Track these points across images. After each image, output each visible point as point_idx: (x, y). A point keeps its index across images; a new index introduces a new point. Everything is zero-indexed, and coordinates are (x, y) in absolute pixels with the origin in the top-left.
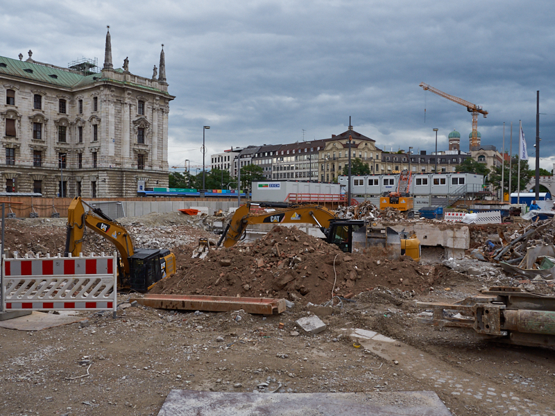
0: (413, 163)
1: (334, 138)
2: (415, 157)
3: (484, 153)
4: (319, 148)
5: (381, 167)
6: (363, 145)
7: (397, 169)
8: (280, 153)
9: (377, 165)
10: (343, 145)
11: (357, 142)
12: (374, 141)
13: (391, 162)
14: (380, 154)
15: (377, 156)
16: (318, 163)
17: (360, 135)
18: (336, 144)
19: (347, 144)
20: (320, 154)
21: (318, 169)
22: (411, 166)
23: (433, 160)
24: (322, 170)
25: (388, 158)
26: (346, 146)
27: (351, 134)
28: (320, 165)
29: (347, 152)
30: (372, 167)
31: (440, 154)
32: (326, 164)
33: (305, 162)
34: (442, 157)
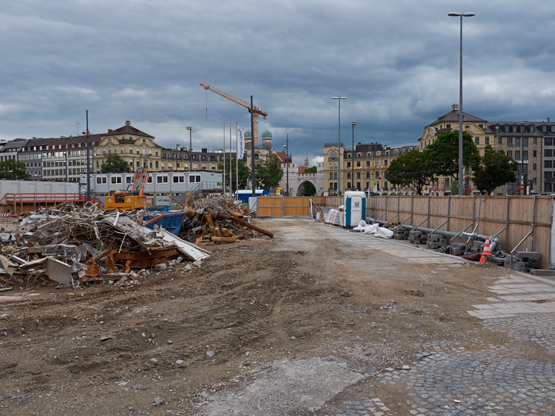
0: (194, 160)
1: (111, 133)
2: (196, 154)
3: (258, 152)
4: (93, 143)
5: (161, 164)
6: (141, 141)
7: (178, 166)
8: (50, 148)
9: (157, 162)
10: (119, 141)
11: (134, 138)
12: (153, 138)
13: (172, 159)
14: (159, 151)
15: (157, 153)
16: (93, 159)
17: (137, 131)
18: (112, 139)
19: (123, 139)
20: (95, 149)
21: (93, 165)
22: (192, 163)
23: (213, 157)
24: (98, 166)
25: (169, 155)
26: (122, 142)
27: (128, 129)
28: (95, 161)
29: (123, 149)
30: (151, 164)
31: (220, 152)
32: (102, 160)
33: (79, 158)
34: (221, 155)
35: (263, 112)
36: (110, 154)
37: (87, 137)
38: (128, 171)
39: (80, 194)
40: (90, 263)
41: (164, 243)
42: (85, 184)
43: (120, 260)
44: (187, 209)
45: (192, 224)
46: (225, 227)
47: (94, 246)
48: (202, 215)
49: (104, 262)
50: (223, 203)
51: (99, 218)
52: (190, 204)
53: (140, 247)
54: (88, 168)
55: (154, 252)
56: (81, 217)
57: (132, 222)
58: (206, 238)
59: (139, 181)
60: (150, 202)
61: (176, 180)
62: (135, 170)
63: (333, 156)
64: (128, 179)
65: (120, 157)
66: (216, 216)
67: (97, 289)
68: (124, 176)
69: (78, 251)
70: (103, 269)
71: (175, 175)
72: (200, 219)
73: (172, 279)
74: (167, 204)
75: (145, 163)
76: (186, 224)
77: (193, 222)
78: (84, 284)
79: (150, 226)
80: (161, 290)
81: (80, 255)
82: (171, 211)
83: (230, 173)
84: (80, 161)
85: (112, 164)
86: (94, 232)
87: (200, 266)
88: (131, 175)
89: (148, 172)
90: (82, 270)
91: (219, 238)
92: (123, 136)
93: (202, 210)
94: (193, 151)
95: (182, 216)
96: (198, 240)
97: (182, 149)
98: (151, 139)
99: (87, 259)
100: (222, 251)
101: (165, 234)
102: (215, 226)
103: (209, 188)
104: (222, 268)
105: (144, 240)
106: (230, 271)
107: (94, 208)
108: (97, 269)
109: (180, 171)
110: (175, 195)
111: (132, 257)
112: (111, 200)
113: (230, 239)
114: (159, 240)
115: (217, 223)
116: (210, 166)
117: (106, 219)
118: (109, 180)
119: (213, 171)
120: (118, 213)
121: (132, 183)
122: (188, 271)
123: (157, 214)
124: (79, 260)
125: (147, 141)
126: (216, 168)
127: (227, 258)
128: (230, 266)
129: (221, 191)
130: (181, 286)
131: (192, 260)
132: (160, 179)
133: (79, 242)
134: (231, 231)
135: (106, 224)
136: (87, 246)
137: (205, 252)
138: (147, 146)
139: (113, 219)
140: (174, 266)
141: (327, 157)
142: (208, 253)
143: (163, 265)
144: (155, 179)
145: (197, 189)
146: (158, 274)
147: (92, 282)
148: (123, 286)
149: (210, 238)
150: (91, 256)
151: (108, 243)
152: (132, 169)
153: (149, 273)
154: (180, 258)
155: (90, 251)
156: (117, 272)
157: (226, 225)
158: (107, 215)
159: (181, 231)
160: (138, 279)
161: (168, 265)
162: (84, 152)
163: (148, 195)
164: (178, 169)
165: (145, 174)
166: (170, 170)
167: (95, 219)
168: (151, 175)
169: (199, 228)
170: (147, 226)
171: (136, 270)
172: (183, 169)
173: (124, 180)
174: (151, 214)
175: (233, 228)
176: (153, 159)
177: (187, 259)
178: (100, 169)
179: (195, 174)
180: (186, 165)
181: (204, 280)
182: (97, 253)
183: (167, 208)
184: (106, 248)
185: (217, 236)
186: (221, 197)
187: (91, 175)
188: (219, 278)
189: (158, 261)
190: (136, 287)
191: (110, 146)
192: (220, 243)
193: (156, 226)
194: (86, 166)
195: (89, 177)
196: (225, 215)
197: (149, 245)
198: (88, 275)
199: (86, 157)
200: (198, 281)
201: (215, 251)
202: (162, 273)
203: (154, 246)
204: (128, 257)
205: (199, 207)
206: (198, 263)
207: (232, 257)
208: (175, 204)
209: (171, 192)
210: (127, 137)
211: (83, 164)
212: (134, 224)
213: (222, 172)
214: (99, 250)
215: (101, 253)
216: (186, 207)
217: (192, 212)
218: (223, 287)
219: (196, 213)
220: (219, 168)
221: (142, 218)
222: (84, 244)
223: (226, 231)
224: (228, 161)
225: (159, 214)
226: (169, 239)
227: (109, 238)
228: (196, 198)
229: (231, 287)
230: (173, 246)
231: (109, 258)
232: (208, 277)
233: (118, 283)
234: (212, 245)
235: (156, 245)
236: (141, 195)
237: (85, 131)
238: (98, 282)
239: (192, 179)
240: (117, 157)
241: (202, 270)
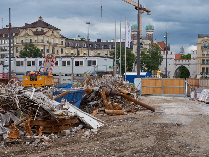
0: (91, 48)
1: (28, 26)
2: (93, 43)
3: (142, 42)
4: (14, 34)
5: (65, 51)
6: (50, 33)
7: (78, 52)
9: (62, 49)
10: (34, 32)
11: (45, 30)
12: (60, 30)
13: (73, 47)
14: (64, 41)
15: (62, 42)
16: (13, 46)
17: (47, 25)
18: (28, 31)
19: (37, 31)
20: (15, 39)
21: (14, 51)
22: (90, 51)
23: (106, 46)
24: (17, 52)
25: (71, 43)
26: (36, 33)
27: (41, 23)
28: (15, 48)
29: (36, 39)
30: (57, 51)
31: (112, 41)
32: (20, 47)
33: (3, 45)
34: (113, 44)
35: (147, 9)
36: (26, 43)
37: (10, 29)
38: (40, 56)
39: (4, 74)
40: (12, 128)
41: (69, 114)
42: (7, 66)
43: (34, 126)
44: (86, 87)
45: (90, 99)
46: (115, 102)
47: (16, 114)
48: (98, 92)
49: (22, 127)
50: (114, 83)
51: (20, 93)
52: (88, 82)
53: (50, 116)
54: (10, 53)
55: (61, 120)
56: (6, 92)
57: (44, 96)
58: (101, 111)
59: (48, 64)
60: (56, 80)
61: (77, 63)
62: (46, 56)
63: (206, 46)
64: (40, 62)
65: (34, 45)
66: (109, 93)
67: (17, 149)
68: (37, 60)
69: (3, 118)
70: (22, 133)
71: (77, 59)
72: (96, 95)
73: (75, 142)
74: (70, 82)
75: (53, 50)
76: (85, 99)
77: (91, 97)
78: (7, 144)
79: (58, 100)
80: (66, 151)
81: (4, 121)
82: (73, 88)
83: (120, 58)
84: (4, 48)
85: (28, 50)
86: (16, 103)
87: (96, 133)
88: (43, 59)
89: (56, 57)
90: (6, 133)
91: (111, 111)
92: (37, 28)
93: (98, 88)
94: (90, 41)
95: (82, 92)
96: (95, 112)
97: (82, 39)
98: (58, 31)
99: (10, 124)
100: (113, 121)
101: (70, 106)
102: (108, 101)
103: (103, 70)
104: (114, 135)
105: (53, 111)
106: (120, 138)
107: (16, 85)
108: (17, 133)
109: (80, 57)
110: (75, 75)
111: (44, 124)
112: (27, 79)
113: (120, 112)
114: (65, 110)
115: (109, 98)
116: (103, 53)
117: (25, 93)
118: (26, 63)
119: (106, 57)
120: (34, 89)
121: (43, 66)
122: (87, 136)
123: (63, 91)
124: (4, 125)
125: (55, 33)
126: (108, 54)
127: (117, 127)
128: (120, 134)
129: (112, 73)
130: (81, 148)
131: (90, 128)
132: (64, 63)
133: (4, 111)
134: (120, 105)
135: (25, 97)
136: (10, 115)
137: (100, 122)
138: (55, 37)
139: (30, 93)
140: (76, 132)
141: (200, 46)
142: (102, 123)
143: (68, 131)
144: (60, 63)
145: (93, 71)
146: (63, 138)
147: (13, 143)
148: (37, 147)
149: (104, 111)
150: (13, 122)
151: (26, 112)
152: (43, 55)
153: (56, 137)
154: (81, 126)
155: (12, 118)
156: (32, 135)
157: (117, 100)
158: (26, 90)
159: (81, 104)
160: (48, 141)
161: (71, 131)
162: (7, 41)
163: (55, 75)
164: (78, 55)
165: (53, 59)
166: (72, 56)
167: (17, 94)
168: (57, 59)
169: (96, 102)
170: (56, 100)
171: (46, 134)
172: (82, 55)
173: (37, 63)
174: (59, 90)
175: (122, 103)
176: (60, 47)
177: (86, 127)
178: (18, 55)
179: (92, 59)
180: (85, 52)
181: (100, 144)
182: (17, 120)
183: (69, 86)
184: (24, 116)
185: (110, 109)
186: (113, 78)
187: (12, 59)
188: (112, 143)
189: (64, 127)
190: (46, 148)
191: (26, 36)
192: (111, 114)
193: (63, 100)
194: (8, 52)
195: (10, 61)
196: (116, 93)
197: (57, 115)
198: (10, 137)
199: (8, 45)
200: (95, 145)
201: (108, 121)
202: (66, 137)
203: (61, 115)
204: (41, 123)
205: (95, 85)
206: (95, 130)
207: (122, 126)
208: (76, 83)
209: (73, 73)
210: (40, 29)
211: (6, 50)
212: (46, 97)
213: (114, 58)
214: (19, 117)
215: (20, 120)
216: (85, 85)
217: (90, 90)
218: (115, 150)
219: (93, 91)
220: (111, 55)
221: (52, 93)
222: (8, 113)
223: (117, 105)
224: (118, 49)
225: (65, 90)
226: (73, 110)
227: (27, 108)
228: (93, 78)
229: (121, 151)
230: (76, 116)
231: (26, 124)
232: (102, 142)
233: (33, 144)
234: (106, 116)
235: (62, 115)
236: (49, 75)
237: (8, 25)
238: (18, 143)
239: (89, 63)
240: (32, 45)
241: (98, 136)
